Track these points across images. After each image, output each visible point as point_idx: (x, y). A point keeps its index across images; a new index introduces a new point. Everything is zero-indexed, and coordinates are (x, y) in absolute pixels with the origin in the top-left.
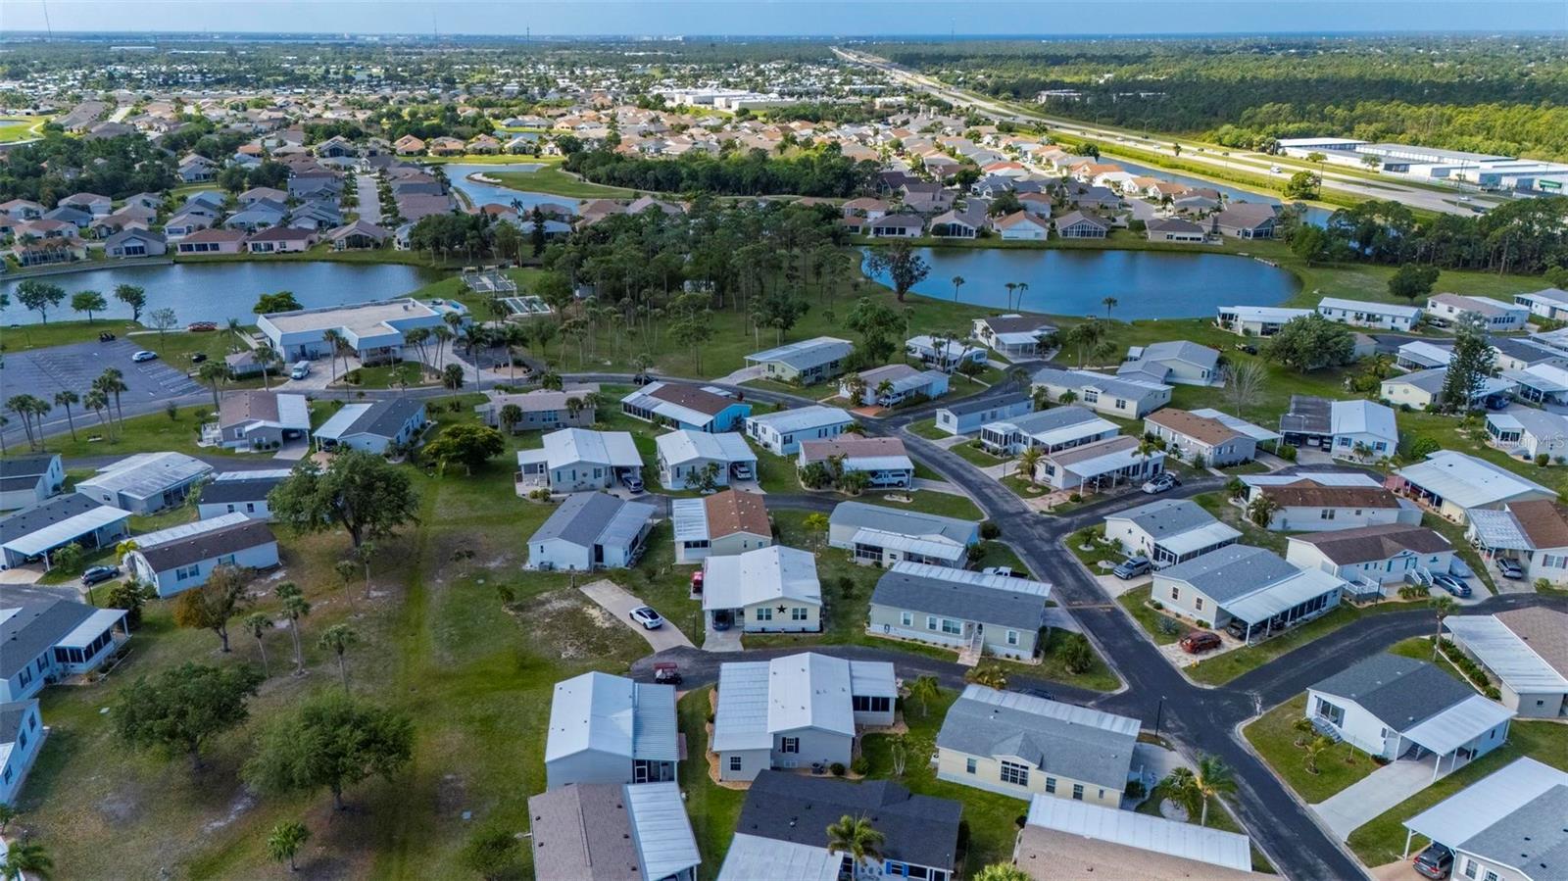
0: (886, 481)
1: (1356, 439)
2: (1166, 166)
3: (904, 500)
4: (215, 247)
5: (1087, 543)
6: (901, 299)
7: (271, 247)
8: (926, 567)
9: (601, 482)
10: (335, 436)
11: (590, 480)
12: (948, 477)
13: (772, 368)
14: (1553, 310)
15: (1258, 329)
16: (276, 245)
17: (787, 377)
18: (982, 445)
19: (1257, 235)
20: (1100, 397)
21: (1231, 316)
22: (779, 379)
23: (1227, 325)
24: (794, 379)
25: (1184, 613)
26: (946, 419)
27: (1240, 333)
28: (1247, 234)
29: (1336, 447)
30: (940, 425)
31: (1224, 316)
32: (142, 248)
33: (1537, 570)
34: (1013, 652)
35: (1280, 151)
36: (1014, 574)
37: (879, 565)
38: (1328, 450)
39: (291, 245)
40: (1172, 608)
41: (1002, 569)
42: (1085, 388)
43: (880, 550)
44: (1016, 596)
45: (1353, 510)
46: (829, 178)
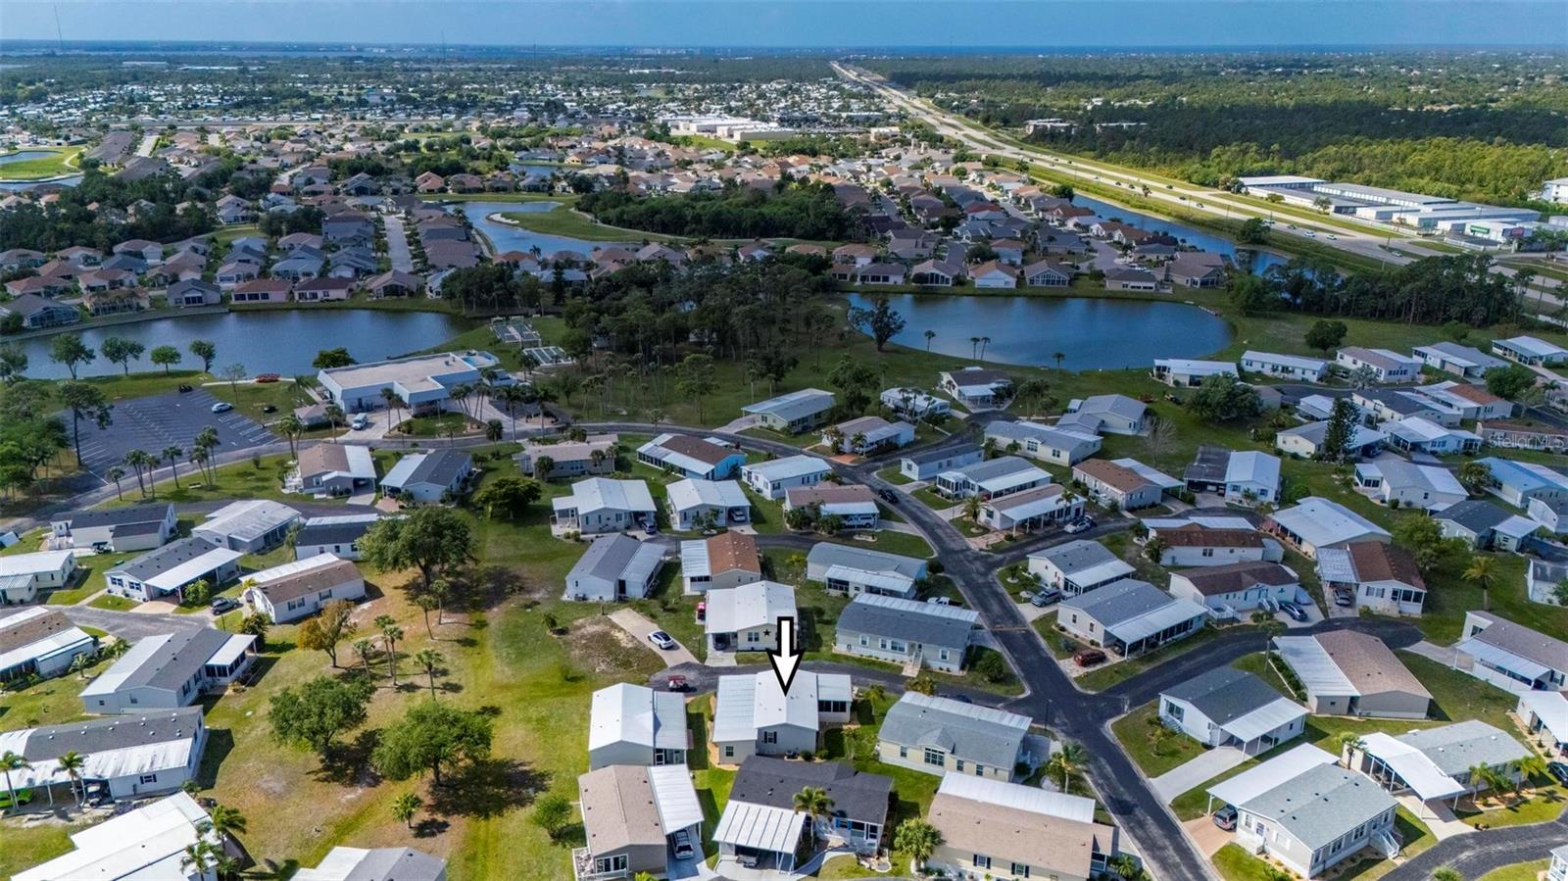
0: (855, 523)
1: (1244, 487)
2: (1135, 206)
3: (870, 539)
4: (266, 296)
5: (1013, 578)
6: (880, 349)
7: (315, 296)
8: (882, 598)
9: (622, 524)
10: (399, 484)
11: (612, 523)
12: (908, 519)
13: (764, 419)
14: (1443, 362)
15: (1186, 380)
16: (320, 294)
17: (778, 427)
18: (937, 491)
19: (1204, 284)
20: (1039, 447)
21: (1165, 368)
22: (770, 428)
23: (1161, 376)
24: (783, 429)
25: (1081, 634)
26: (909, 467)
27: (1171, 384)
28: (1195, 283)
29: (1229, 493)
30: (904, 472)
31: (1158, 368)
32: (200, 299)
33: (1362, 599)
34: (945, 666)
35: (1243, 190)
36: (951, 603)
37: (846, 596)
38: (1223, 495)
39: (334, 294)
40: (1073, 630)
41: (943, 599)
42: (1027, 439)
43: (846, 583)
44: (949, 621)
45: (1227, 550)
46: (822, 223)
